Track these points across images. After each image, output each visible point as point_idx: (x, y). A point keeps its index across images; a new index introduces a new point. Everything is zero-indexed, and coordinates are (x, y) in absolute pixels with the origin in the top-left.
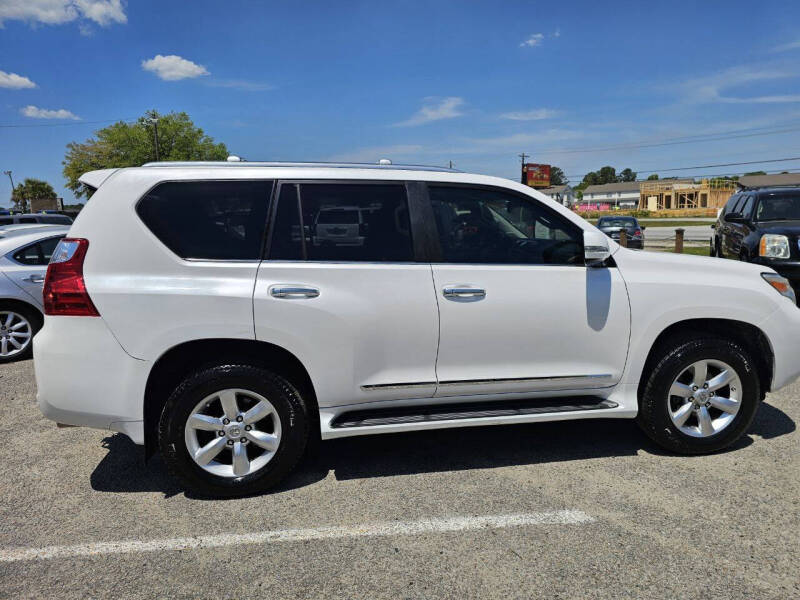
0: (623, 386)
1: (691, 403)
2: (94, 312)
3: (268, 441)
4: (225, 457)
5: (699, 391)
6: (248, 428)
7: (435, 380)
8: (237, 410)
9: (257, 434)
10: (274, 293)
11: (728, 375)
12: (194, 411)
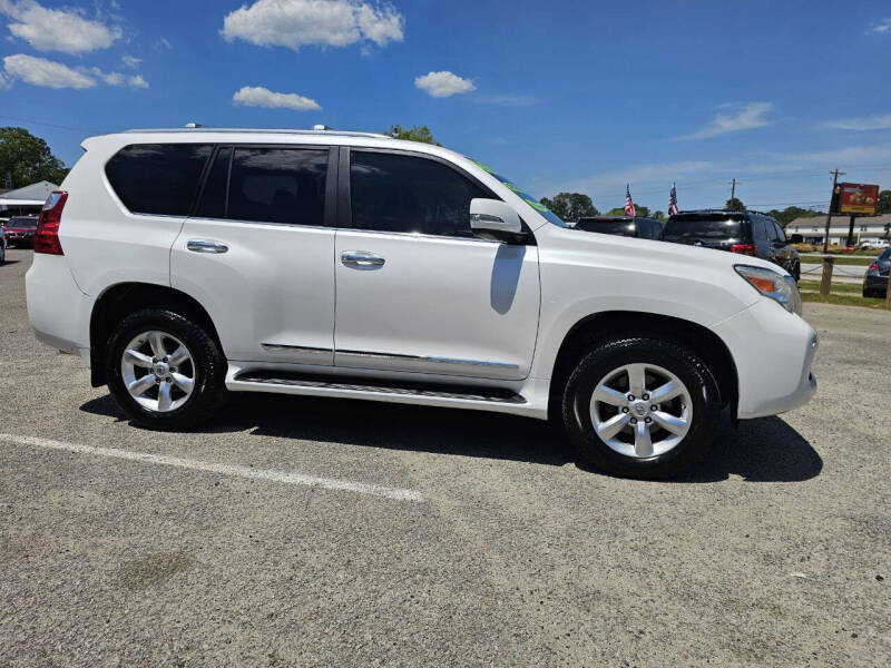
0: (531, 380)
1: (624, 415)
2: (60, 252)
3: (185, 384)
4: (153, 393)
5: (637, 401)
6: (172, 370)
7: (331, 347)
8: (164, 353)
9: (178, 376)
10: (190, 244)
11: (675, 387)
12: (130, 345)
